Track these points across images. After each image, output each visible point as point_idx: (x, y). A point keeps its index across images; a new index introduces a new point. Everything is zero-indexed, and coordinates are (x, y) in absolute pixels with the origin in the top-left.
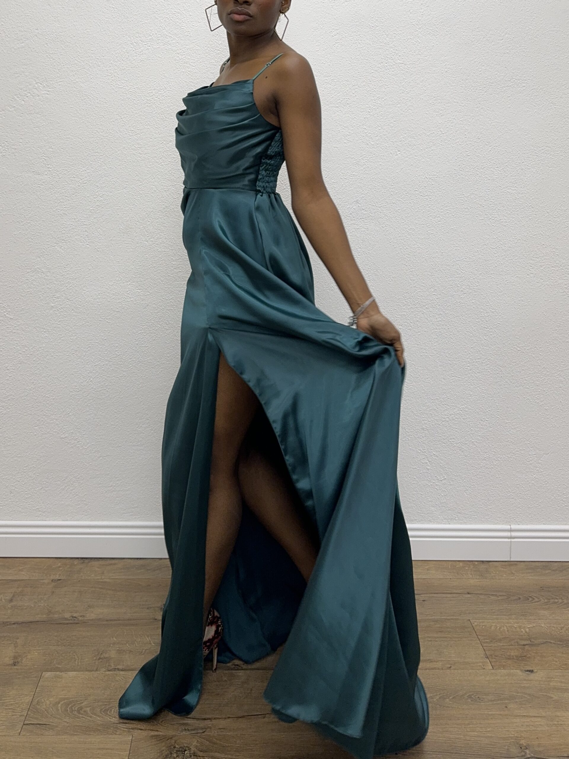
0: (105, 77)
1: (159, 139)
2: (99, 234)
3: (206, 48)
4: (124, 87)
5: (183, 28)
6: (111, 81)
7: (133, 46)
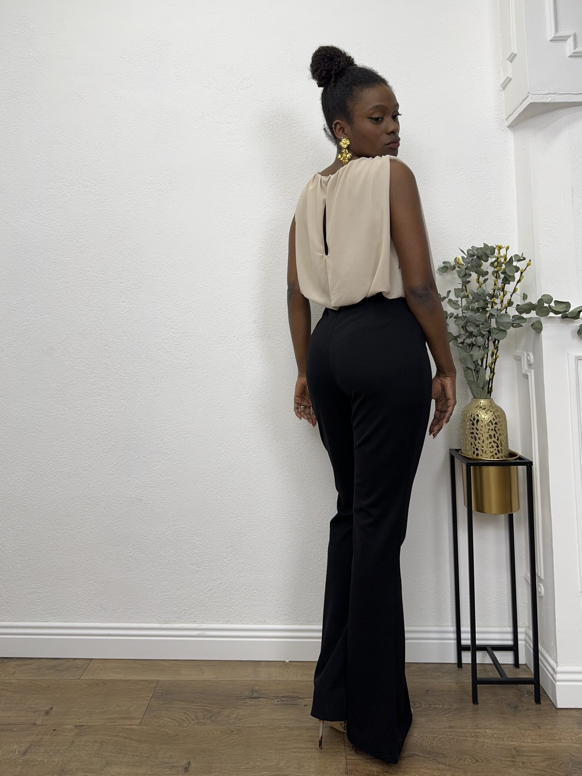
0: (33, 217)
1: (79, 269)
2: (24, 355)
3: (120, 189)
4: (49, 225)
5: (100, 173)
6: (38, 220)
7: (57, 190)
